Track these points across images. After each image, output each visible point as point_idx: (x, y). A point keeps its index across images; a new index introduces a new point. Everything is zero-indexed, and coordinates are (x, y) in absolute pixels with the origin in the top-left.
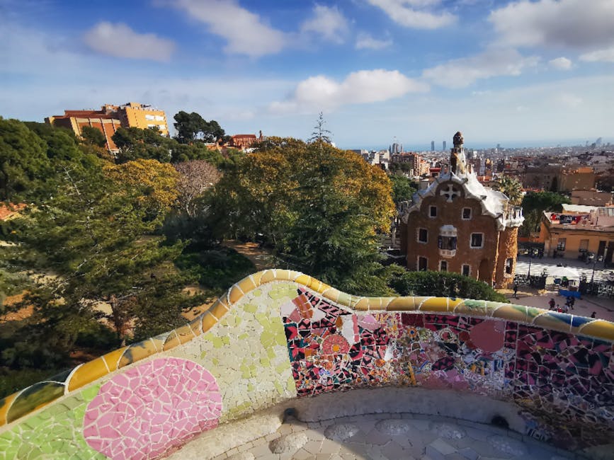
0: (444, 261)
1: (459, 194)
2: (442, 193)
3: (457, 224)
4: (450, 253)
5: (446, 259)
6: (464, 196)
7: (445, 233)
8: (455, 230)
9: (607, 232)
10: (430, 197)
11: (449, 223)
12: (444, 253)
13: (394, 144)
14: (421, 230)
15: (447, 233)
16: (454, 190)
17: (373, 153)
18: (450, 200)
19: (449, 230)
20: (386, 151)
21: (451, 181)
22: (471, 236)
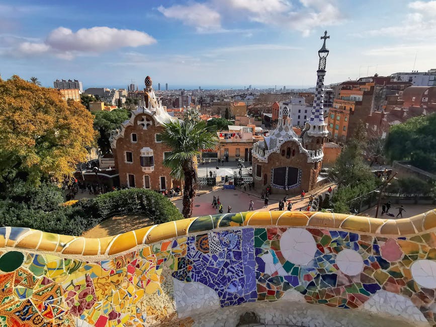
0: (147, 175)
1: (151, 123)
2: (139, 123)
3: (152, 146)
4: (150, 169)
5: (148, 174)
6: (155, 125)
7: (144, 153)
8: (152, 151)
9: (247, 143)
10: (130, 126)
11: (146, 146)
12: (145, 169)
13: (131, 85)
14: (127, 152)
15: (146, 154)
16: (148, 120)
17: (113, 92)
18: (145, 128)
19: (147, 152)
20: (124, 90)
21: (144, 114)
22: (164, 154)
